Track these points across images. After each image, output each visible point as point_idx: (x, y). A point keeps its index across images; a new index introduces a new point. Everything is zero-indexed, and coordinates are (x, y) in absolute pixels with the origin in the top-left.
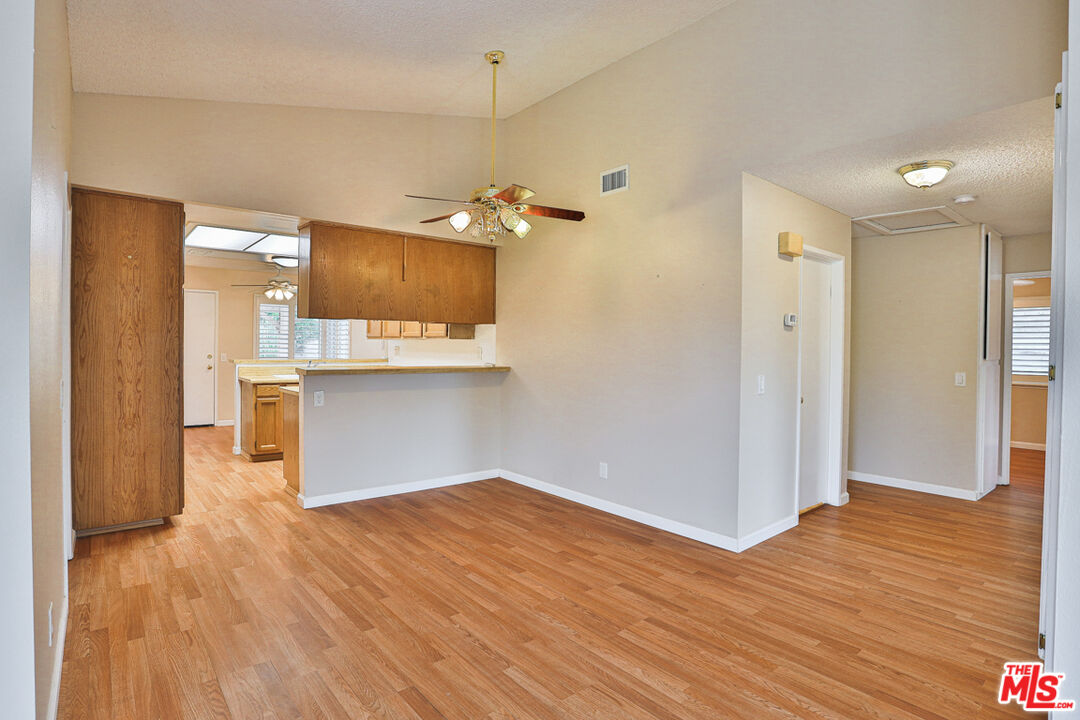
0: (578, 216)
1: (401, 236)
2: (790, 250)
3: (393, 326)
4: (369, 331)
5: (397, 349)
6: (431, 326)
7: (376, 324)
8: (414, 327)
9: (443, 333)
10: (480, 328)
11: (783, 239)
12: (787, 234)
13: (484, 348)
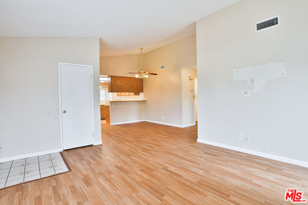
0: (156, 74)
1: (126, 77)
2: (191, 79)
3: (123, 93)
4: (117, 95)
5: (123, 98)
6: (131, 93)
7: (119, 93)
8: (127, 93)
9: (133, 94)
10: (140, 93)
11: (190, 77)
12: (190, 76)
13: (141, 97)
